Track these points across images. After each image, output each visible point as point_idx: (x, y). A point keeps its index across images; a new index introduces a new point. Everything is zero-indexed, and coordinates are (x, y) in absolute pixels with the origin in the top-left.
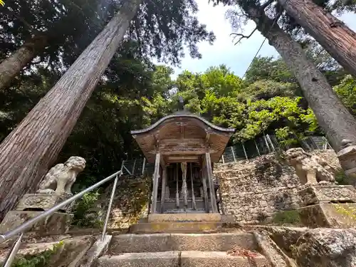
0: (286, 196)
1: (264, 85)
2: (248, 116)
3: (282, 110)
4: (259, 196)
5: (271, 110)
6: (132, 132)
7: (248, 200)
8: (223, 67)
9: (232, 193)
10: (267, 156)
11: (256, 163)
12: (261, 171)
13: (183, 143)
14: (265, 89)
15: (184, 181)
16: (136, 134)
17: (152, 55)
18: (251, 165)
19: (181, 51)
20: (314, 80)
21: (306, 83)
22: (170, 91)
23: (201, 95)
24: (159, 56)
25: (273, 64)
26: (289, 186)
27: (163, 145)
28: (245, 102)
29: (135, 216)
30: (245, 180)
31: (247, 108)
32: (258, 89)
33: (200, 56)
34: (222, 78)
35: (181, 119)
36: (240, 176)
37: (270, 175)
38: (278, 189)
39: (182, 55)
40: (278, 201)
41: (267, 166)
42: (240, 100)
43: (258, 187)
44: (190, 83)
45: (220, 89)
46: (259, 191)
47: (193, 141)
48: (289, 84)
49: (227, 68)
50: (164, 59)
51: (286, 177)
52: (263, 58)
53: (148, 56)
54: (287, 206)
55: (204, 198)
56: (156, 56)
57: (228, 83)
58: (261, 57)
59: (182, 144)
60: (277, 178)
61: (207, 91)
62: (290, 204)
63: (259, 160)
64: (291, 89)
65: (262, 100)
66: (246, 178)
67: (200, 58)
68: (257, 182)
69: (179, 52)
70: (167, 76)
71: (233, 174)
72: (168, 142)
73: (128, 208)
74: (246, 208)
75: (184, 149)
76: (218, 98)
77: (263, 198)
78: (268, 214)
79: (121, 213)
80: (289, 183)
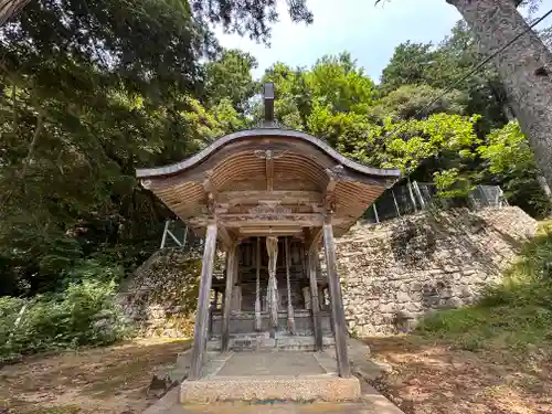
0: (441, 285)
1: (416, 94)
2: (385, 147)
3: (446, 139)
4: (396, 284)
5: (426, 137)
6: (140, 173)
7: (376, 291)
8: (345, 58)
9: (352, 278)
10: (413, 218)
11: (393, 229)
12: (401, 243)
13: (271, 200)
14: (416, 100)
15: (272, 274)
16: (152, 177)
17: (214, 18)
18: (384, 232)
19: (271, 8)
20: (541, 72)
21: (522, 80)
22: (251, 100)
23: (305, 108)
24: (227, 20)
25: (431, 57)
26: (447, 268)
27: (226, 205)
28: (380, 124)
29: (187, 317)
30: (374, 258)
31: (383, 133)
32: (403, 100)
33: (309, 18)
34: (343, 79)
35: (267, 141)
36: (365, 249)
37: (416, 249)
38: (427, 273)
39: (273, 16)
40: (428, 294)
41: (411, 234)
42: (372, 120)
43: (395, 268)
44: (285, 86)
45: (338, 98)
46: (396, 276)
47: (293, 197)
48: (457, 93)
49: (352, 60)
50: (236, 26)
51: (442, 254)
52: (414, 46)
53: (206, 19)
54: (442, 302)
55: (311, 311)
56: (222, 21)
57: (353, 88)
58: (411, 43)
59: (270, 204)
60: (428, 255)
61: (315, 101)
62: (447, 298)
63: (399, 224)
64: (460, 102)
65: (413, 121)
66: (375, 253)
67: (310, 21)
68: (393, 261)
69: (267, 10)
70: (245, 72)
71: (355, 247)
72: (236, 197)
73: (175, 303)
74: (375, 303)
75: (272, 215)
76: (335, 115)
77: (402, 287)
78: (411, 314)
79: (162, 311)
80: (449, 263)
